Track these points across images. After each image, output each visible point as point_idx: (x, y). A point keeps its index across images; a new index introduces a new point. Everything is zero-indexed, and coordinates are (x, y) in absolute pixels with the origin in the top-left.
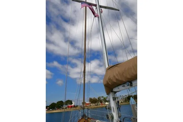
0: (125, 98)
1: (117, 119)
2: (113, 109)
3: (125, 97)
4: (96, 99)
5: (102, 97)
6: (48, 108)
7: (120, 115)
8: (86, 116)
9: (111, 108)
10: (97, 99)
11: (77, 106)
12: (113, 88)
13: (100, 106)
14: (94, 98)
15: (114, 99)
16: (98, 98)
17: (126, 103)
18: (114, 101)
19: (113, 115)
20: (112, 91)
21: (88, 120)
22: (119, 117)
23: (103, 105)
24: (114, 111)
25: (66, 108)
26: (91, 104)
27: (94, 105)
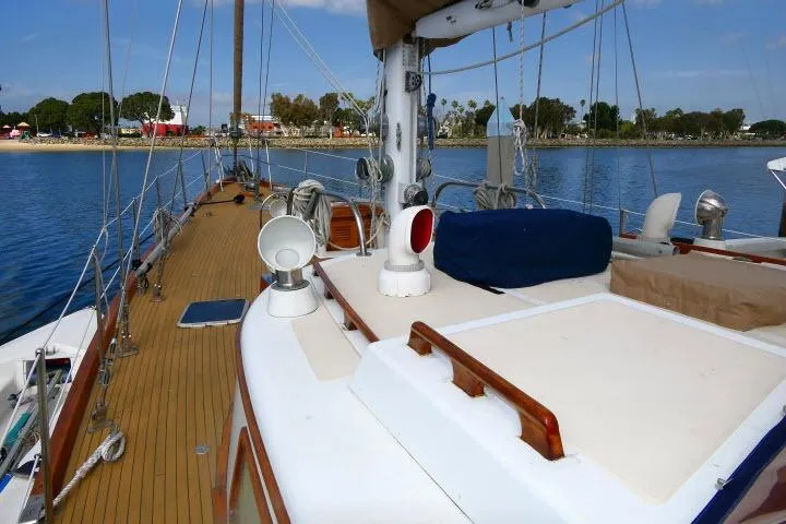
0: (464, 114)
1: (407, 183)
2: (399, 135)
3: (467, 108)
4: (311, 103)
5: (347, 97)
6: (23, 124)
7: (425, 166)
8: (251, 175)
9: (386, 127)
10: (317, 103)
11: (199, 132)
12: (417, 20)
13: (330, 141)
14: (300, 96)
15: (413, 83)
16: (323, 101)
17: (465, 141)
18: (407, 97)
19: (390, 162)
20: (408, 39)
21: (262, 189)
22: (420, 176)
23: (342, 136)
24: (399, 144)
25: (137, 135)
26: (283, 129)
27: (297, 131)
